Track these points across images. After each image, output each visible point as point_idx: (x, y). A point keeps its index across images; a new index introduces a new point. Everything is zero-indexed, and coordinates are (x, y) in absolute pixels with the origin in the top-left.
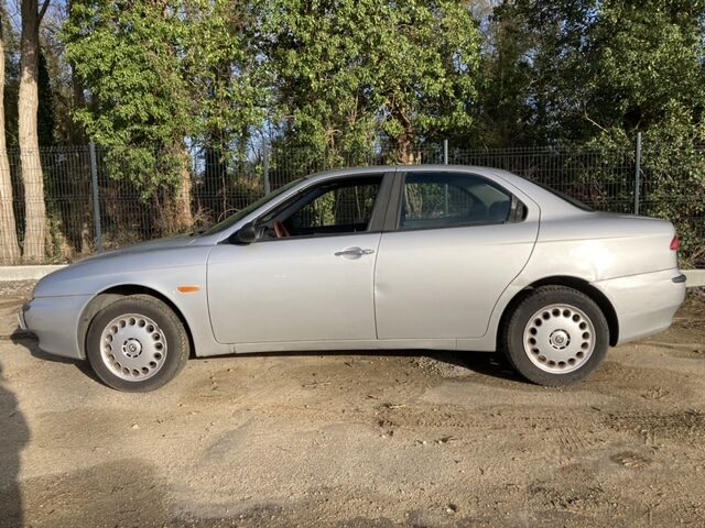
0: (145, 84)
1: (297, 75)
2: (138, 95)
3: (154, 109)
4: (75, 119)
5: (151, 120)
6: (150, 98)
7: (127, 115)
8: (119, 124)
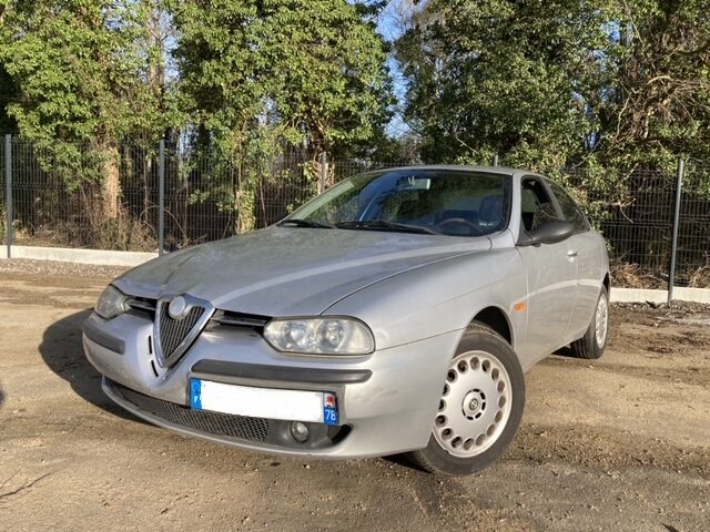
0: (66, 84)
1: (211, 84)
2: (61, 93)
3: (76, 108)
4: (9, 113)
5: (74, 119)
6: (72, 97)
7: (49, 112)
8: (45, 120)
